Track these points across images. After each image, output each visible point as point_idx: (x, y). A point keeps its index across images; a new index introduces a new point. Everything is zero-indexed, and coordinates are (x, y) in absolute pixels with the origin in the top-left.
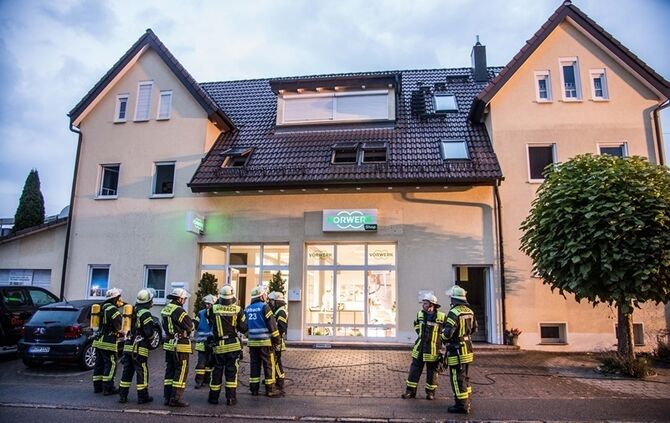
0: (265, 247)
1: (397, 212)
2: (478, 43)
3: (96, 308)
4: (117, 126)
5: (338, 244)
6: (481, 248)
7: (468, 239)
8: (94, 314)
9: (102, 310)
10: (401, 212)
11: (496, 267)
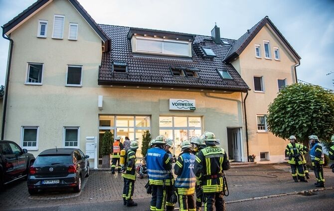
0: (136, 117)
1: (203, 102)
2: (216, 26)
4: (39, 39)
5: (174, 116)
6: (237, 120)
7: (232, 115)
10: (204, 102)
11: (243, 128)
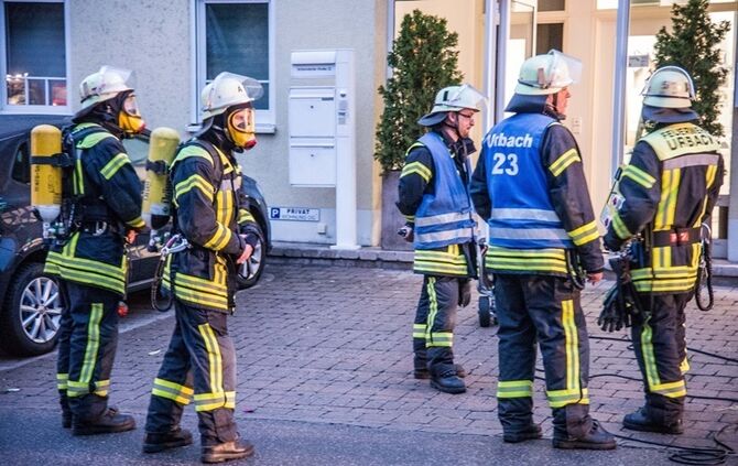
3: (47, 139)
8: (41, 160)
9: (68, 148)
